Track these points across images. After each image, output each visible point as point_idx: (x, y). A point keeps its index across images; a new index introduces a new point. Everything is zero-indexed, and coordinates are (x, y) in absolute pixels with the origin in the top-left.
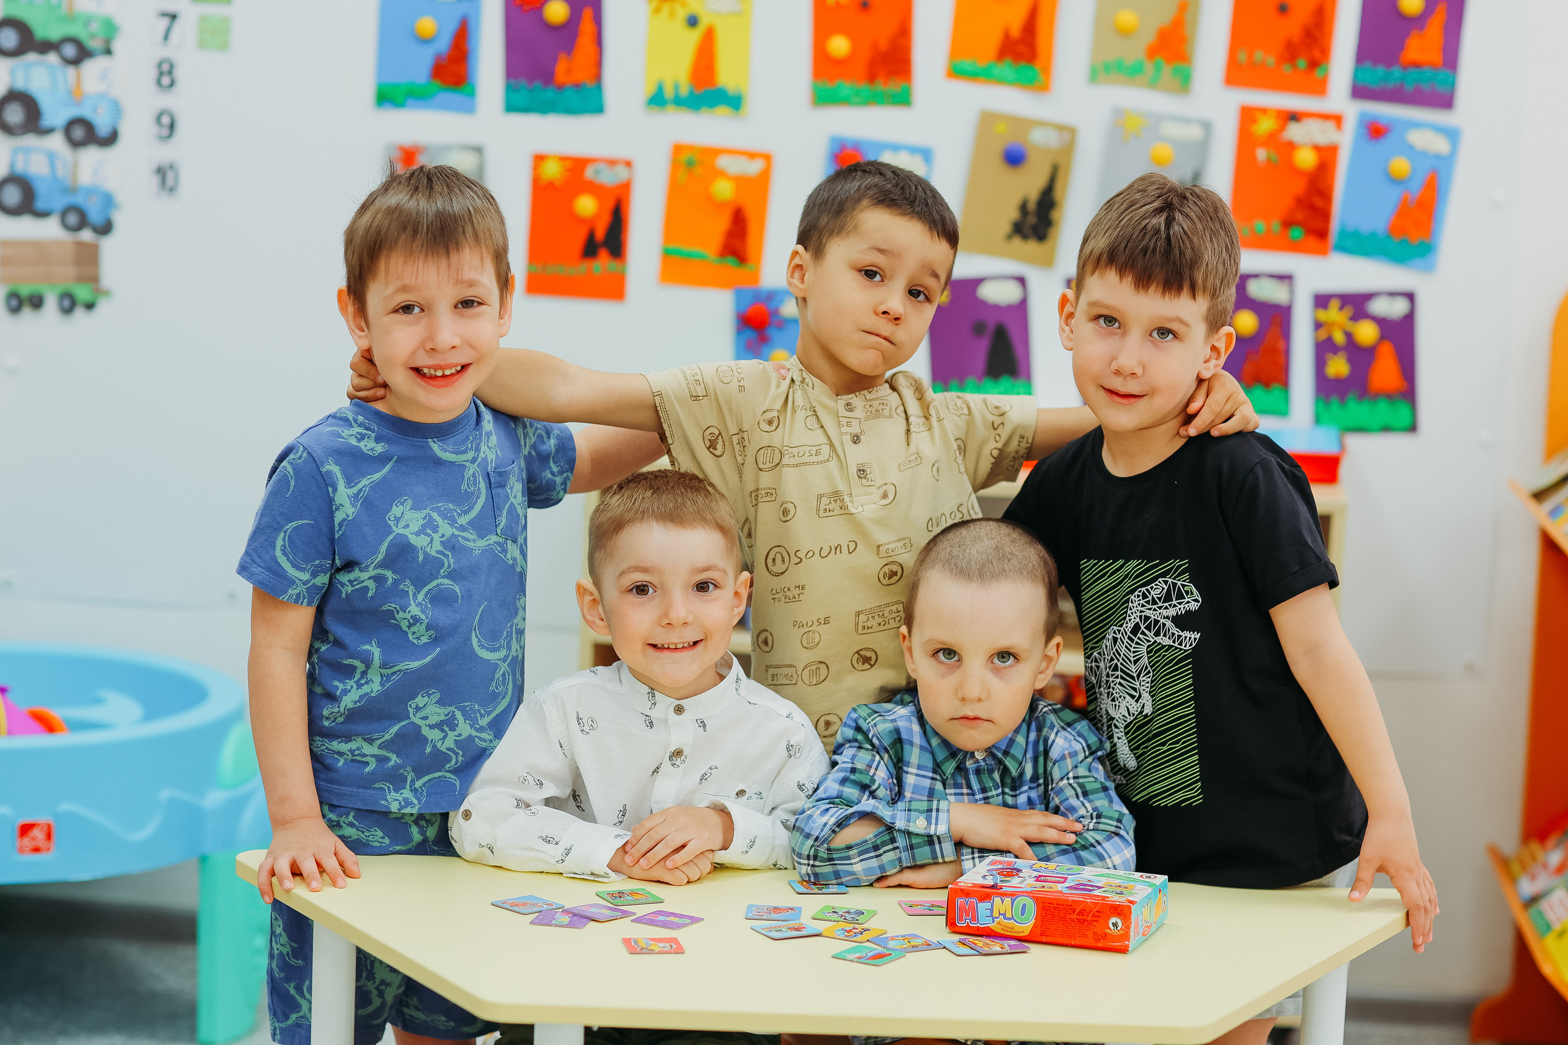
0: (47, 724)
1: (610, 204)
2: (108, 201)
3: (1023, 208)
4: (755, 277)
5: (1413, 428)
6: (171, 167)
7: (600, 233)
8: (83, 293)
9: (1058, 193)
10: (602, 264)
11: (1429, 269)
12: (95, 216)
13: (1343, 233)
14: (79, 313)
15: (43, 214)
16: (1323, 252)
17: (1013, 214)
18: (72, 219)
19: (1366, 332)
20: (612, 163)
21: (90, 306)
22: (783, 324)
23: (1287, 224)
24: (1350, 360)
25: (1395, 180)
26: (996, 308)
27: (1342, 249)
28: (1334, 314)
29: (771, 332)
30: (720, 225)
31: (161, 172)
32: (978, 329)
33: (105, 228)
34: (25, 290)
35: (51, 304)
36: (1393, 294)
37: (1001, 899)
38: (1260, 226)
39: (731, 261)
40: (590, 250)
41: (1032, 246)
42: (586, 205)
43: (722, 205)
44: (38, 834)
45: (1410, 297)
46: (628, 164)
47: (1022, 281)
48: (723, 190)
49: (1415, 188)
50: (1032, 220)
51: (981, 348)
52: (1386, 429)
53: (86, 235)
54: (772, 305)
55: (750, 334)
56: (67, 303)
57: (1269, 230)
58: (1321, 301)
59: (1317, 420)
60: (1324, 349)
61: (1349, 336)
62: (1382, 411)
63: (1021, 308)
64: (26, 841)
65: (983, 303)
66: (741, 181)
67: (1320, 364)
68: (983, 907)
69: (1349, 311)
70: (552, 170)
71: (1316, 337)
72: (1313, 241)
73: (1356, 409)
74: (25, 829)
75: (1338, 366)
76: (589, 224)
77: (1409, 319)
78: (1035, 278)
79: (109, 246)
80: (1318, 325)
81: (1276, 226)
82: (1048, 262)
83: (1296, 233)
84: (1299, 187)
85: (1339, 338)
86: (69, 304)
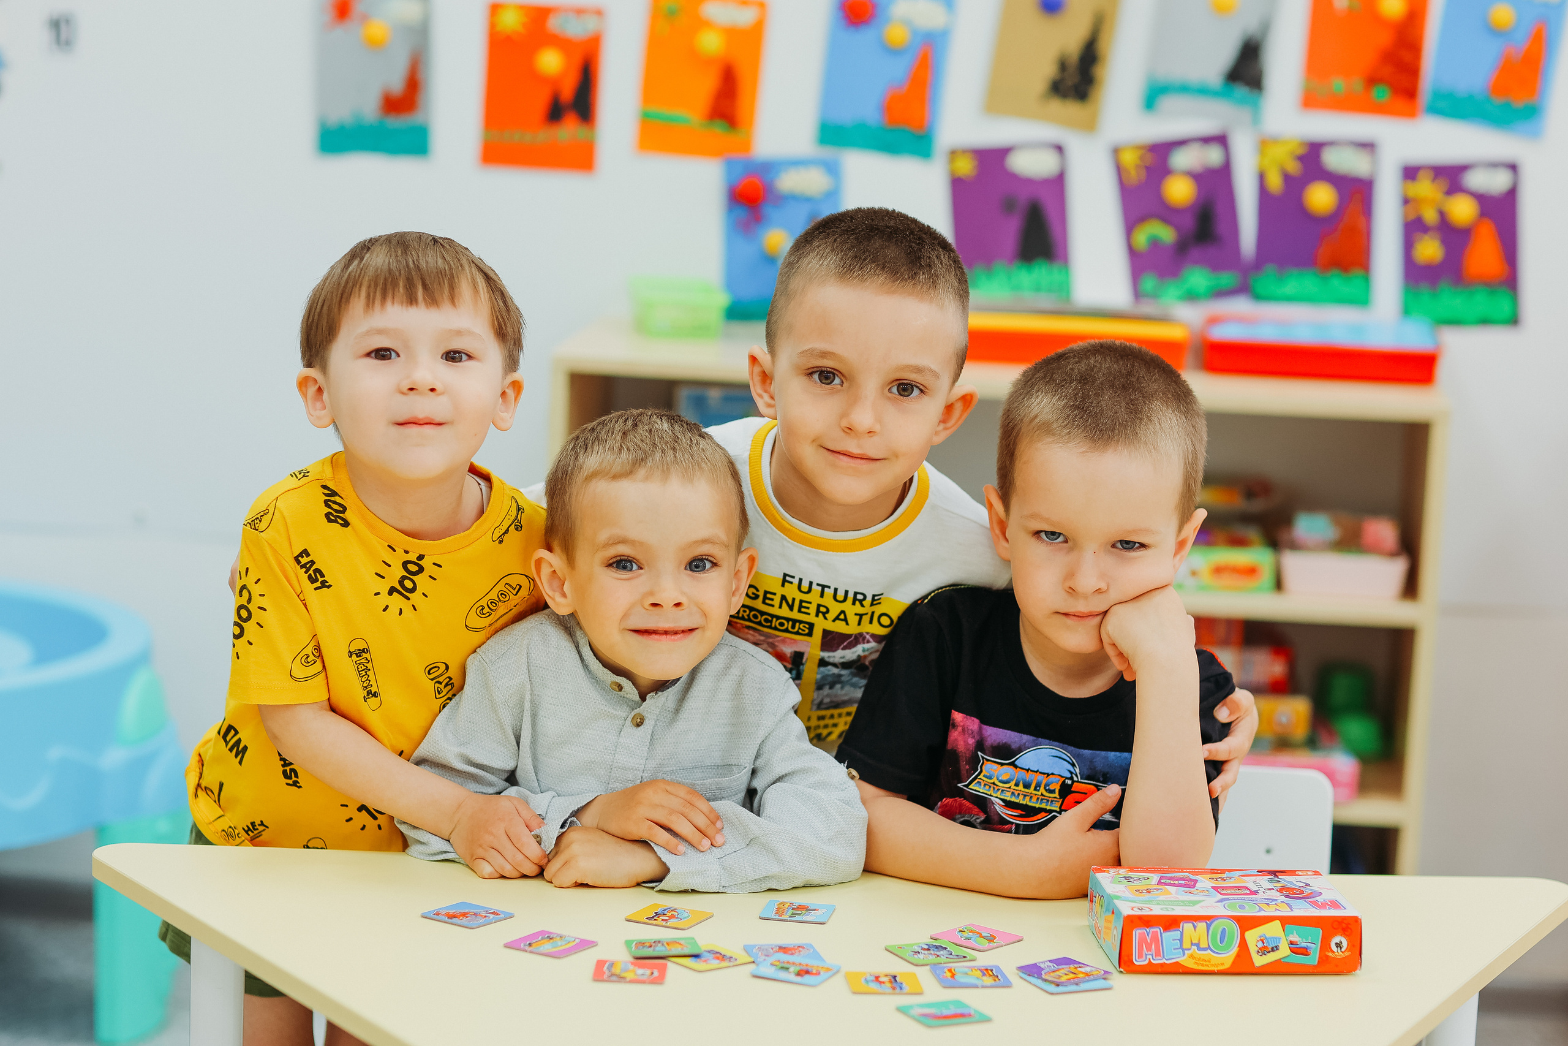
1: (577, 61)
3: (1063, 66)
4: (746, 146)
5: (1514, 321)
6: (67, 19)
7: (568, 91)
9: (1102, 45)
10: (568, 131)
11: (1535, 134)
13: (1438, 95)
16: (1412, 115)
17: (1047, 70)
19: (1462, 210)
20: (580, 12)
22: (782, 199)
23: (1372, 81)
24: (1445, 242)
25: (1495, 31)
26: (1029, 182)
27: (1436, 111)
28: (1426, 189)
29: (768, 210)
30: (706, 86)
31: (56, 24)
36: (1494, 165)
38: (1338, 85)
39: (719, 128)
40: (555, 113)
41: (1071, 109)
42: (550, 61)
43: (708, 61)
45: (1513, 168)
46: (599, 13)
47: (1059, 149)
48: (711, 43)
49: (1521, 40)
50: (1072, 80)
51: (1010, 230)
52: (1485, 322)
54: (767, 179)
55: (742, 212)
57: (1350, 89)
58: (1410, 173)
59: (1406, 311)
60: (1413, 228)
61: (1442, 215)
62: (1480, 301)
63: (1058, 183)
65: (1014, 177)
66: (732, 33)
67: (1408, 245)
69: (1443, 184)
70: (511, 21)
71: (1405, 215)
72: (1399, 101)
73: (1450, 299)
75: (1430, 250)
76: (553, 82)
77: (1511, 195)
78: (1077, 145)
80: (1406, 201)
81: (1358, 85)
82: (1090, 126)
83: (1381, 93)
84: (1384, 39)
85: (1430, 216)
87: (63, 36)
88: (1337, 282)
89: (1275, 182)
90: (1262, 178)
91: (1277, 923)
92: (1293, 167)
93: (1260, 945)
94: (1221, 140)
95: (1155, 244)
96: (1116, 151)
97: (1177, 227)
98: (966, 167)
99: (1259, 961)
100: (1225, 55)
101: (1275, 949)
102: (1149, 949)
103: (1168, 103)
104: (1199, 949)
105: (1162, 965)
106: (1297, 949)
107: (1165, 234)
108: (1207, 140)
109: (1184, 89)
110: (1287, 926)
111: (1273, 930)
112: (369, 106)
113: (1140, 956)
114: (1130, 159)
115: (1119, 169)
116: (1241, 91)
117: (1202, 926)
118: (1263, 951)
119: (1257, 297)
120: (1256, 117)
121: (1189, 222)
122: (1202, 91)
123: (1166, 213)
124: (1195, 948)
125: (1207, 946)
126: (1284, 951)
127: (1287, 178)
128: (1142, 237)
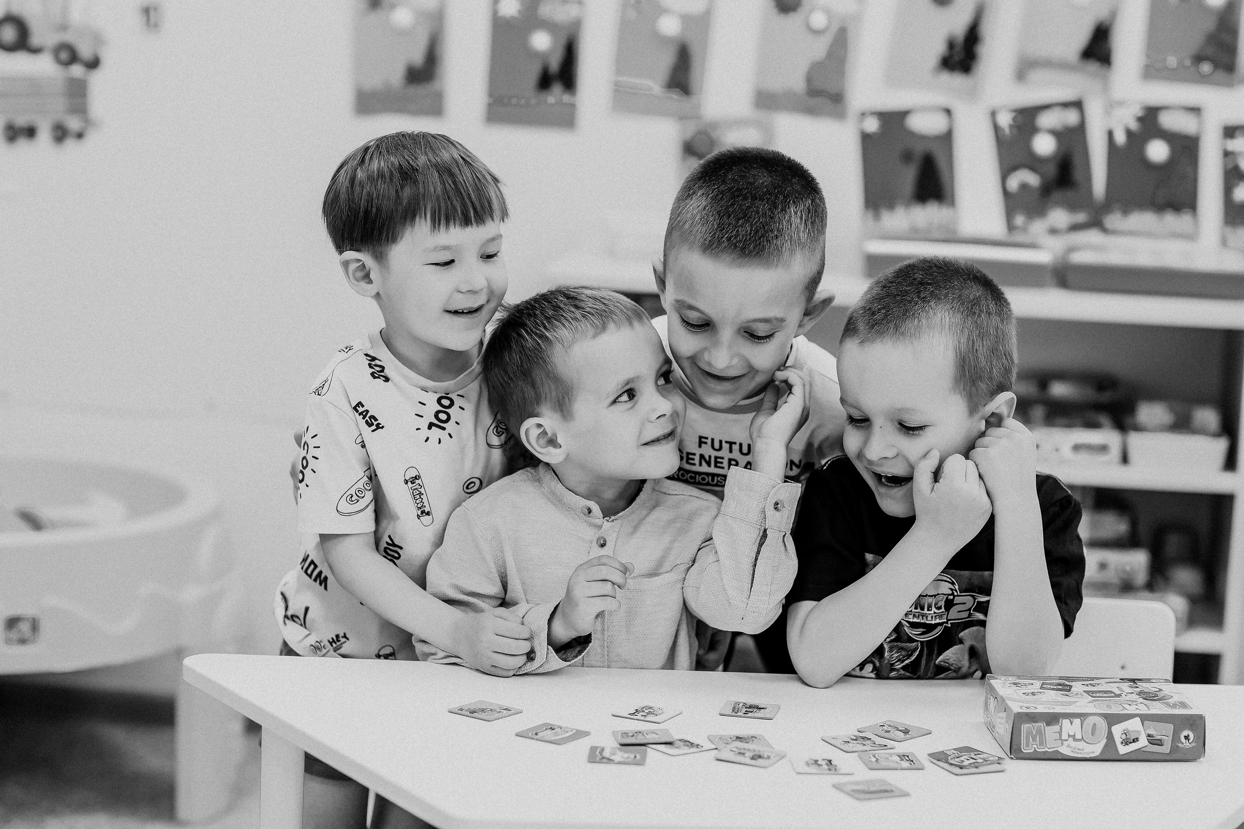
0: (33, 522)
1: (563, 41)
2: (98, 39)
3: (951, 45)
4: (699, 109)
6: (155, 9)
7: (555, 64)
8: (73, 123)
9: (983, 29)
10: (556, 94)
12: (85, 51)
14: (70, 144)
15: (36, 51)
16: (1230, 85)
17: (939, 48)
18: (64, 56)
21: (80, 136)
23: (1199, 59)
26: (923, 138)
30: (665, 61)
31: (147, 11)
32: (907, 157)
33: (94, 64)
34: (21, 121)
35: (44, 135)
37: (1070, 720)
38: (1172, 61)
39: (676, 95)
40: (545, 82)
41: (956, 80)
42: (541, 41)
43: (665, 40)
44: (25, 627)
47: (948, 112)
48: (670, 26)
50: (958, 56)
51: (908, 176)
53: (77, 70)
54: (714, 135)
56: (60, 133)
57: (1181, 64)
58: (1230, 132)
59: (1224, 242)
60: (1231, 176)
63: (947, 138)
64: (14, 635)
65: (912, 134)
66: (688, 19)
67: (1228, 190)
68: (1051, 731)
70: (509, 9)
71: (1225, 165)
72: (1221, 75)
74: (12, 623)
76: (542, 56)
78: (960, 108)
79: (97, 81)
80: (1227, 154)
81: (1188, 62)
82: (972, 95)
83: (1206, 68)
84: (1209, 24)
86: (61, 134)
87: (152, 19)
88: (1171, 220)
89: (1120, 138)
90: (1110, 134)
91: (1138, 719)
92: (1134, 125)
93: (1124, 737)
94: (1078, 105)
95: (1024, 187)
96: (993, 114)
97: (1042, 176)
98: (872, 125)
99: (1123, 750)
100: (1081, 37)
101: (1135, 740)
102: (1034, 740)
103: (1037, 75)
104: (1075, 740)
105: (1045, 753)
106: (1153, 741)
107: (1032, 179)
108: (1066, 105)
109: (1047, 64)
110: (1146, 723)
111: (1134, 725)
112: (396, 76)
113: (1028, 745)
114: (1005, 120)
115: (996, 128)
116: (1093, 67)
117: (1077, 721)
118: (1126, 742)
119: (1105, 230)
120: (1106, 87)
121: (1051, 170)
122: (1062, 66)
123: (1033, 163)
124: (1071, 739)
125: (1081, 738)
126: (1143, 742)
127: (1129, 133)
128: (1013, 183)
